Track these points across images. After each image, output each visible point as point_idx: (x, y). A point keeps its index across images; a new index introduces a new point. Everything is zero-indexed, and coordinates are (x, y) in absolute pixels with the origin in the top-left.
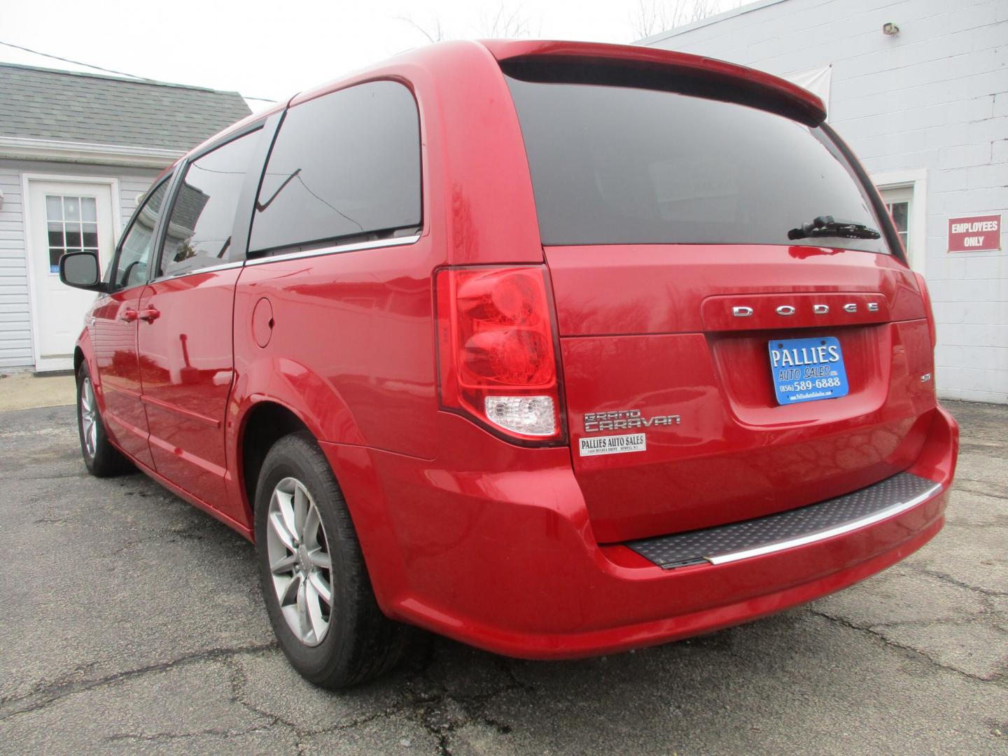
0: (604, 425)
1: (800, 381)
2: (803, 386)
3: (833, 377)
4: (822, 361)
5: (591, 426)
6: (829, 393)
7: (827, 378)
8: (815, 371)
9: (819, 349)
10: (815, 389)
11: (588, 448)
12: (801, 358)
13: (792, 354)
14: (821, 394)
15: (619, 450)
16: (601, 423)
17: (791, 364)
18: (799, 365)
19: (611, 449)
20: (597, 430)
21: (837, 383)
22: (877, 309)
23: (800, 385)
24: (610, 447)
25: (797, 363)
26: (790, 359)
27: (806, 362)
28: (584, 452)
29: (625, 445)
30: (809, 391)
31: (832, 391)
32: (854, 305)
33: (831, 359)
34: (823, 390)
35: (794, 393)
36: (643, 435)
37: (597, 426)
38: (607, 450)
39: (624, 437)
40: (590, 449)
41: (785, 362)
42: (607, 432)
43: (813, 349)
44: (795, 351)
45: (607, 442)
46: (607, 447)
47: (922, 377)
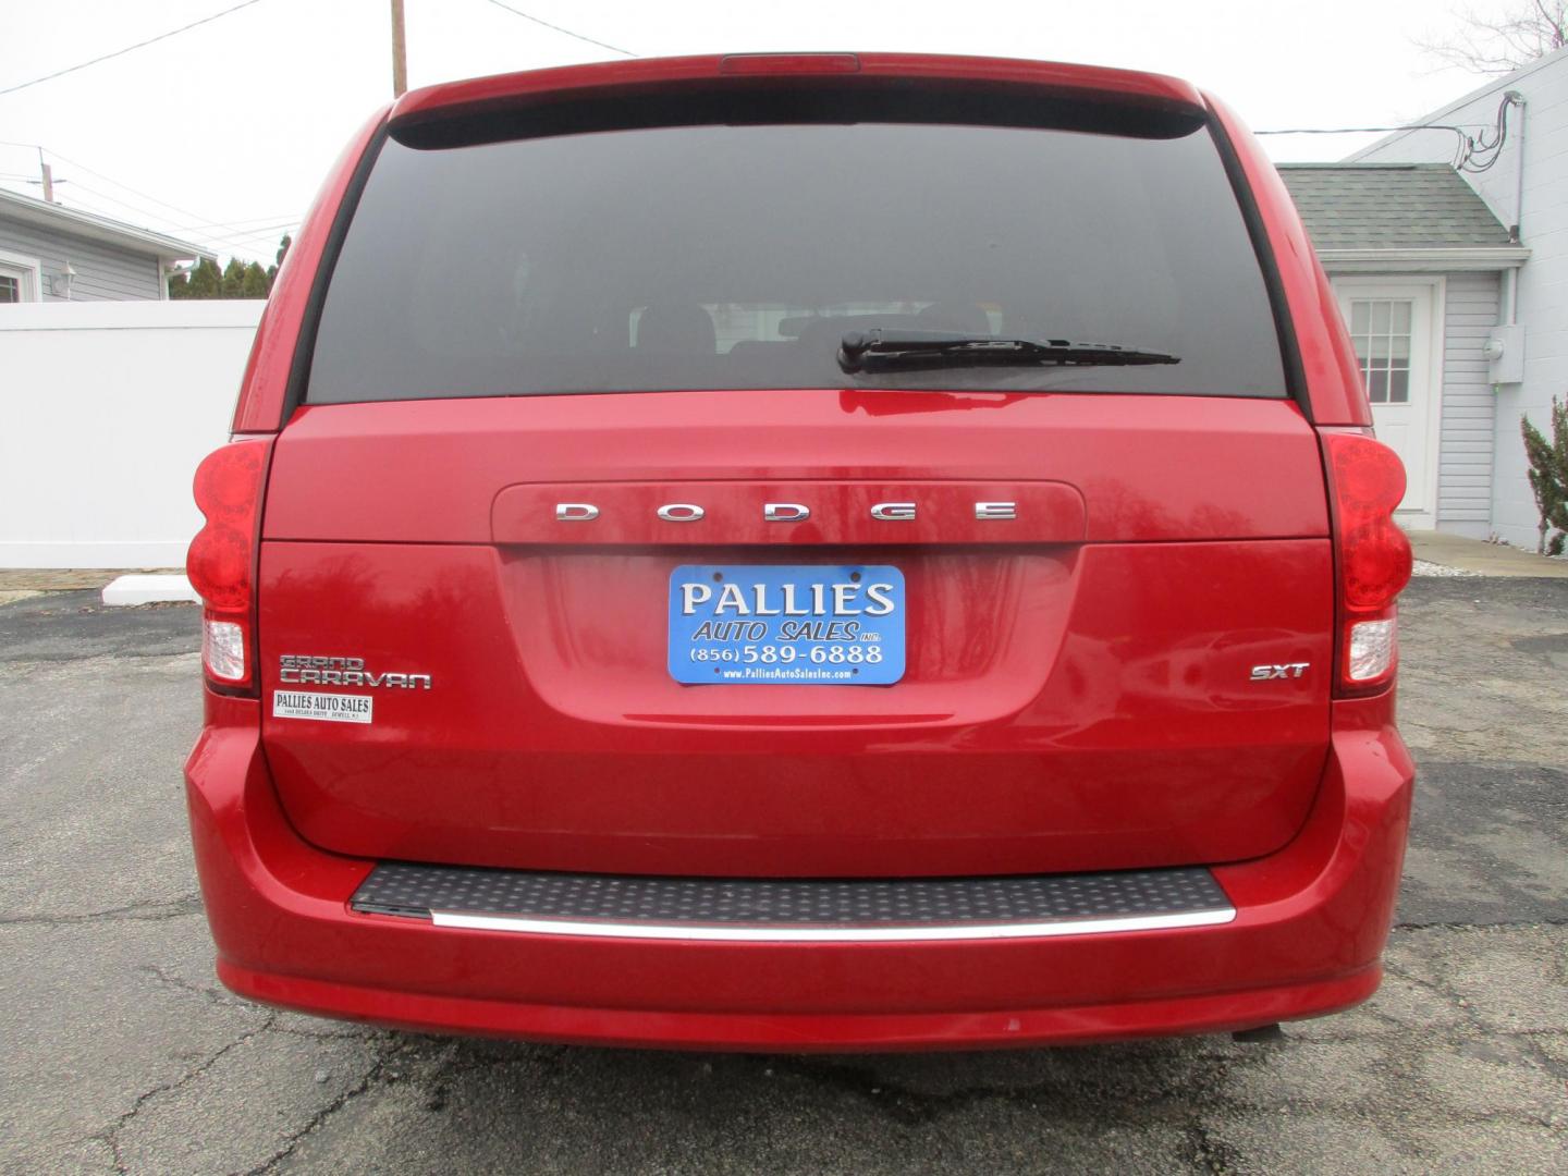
0: (308, 674)
1: (761, 644)
2: (769, 653)
3: (865, 644)
4: (841, 611)
5: (289, 675)
6: (845, 675)
7: (845, 645)
8: (814, 626)
9: (839, 587)
10: (804, 664)
11: (287, 706)
12: (776, 603)
13: (750, 592)
14: (821, 675)
15: (329, 716)
16: (303, 671)
17: (744, 611)
18: (768, 615)
19: (318, 713)
20: (297, 681)
21: (874, 657)
22: (1013, 516)
23: (761, 653)
24: (317, 710)
25: (762, 611)
26: (740, 602)
27: (791, 611)
28: (279, 711)
29: (339, 710)
30: (786, 666)
31: (855, 671)
32: (913, 505)
33: (870, 609)
34: (830, 666)
35: (738, 666)
36: (370, 699)
37: (297, 675)
38: (312, 714)
39: (340, 697)
40: (288, 708)
41: (727, 606)
42: (310, 687)
43: (819, 586)
44: (760, 587)
45: (313, 701)
46: (313, 709)
47: (1256, 669)
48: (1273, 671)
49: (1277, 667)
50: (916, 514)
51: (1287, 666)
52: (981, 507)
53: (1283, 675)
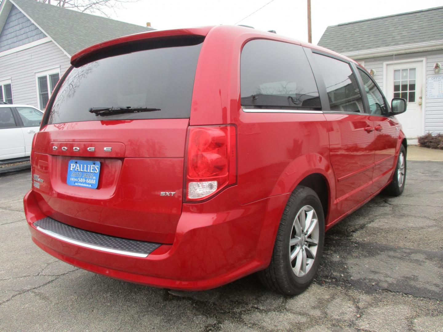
1: (81, 178)
3: (94, 179)
4: (91, 171)
6: (90, 186)
7: (91, 179)
8: (88, 175)
9: (92, 166)
10: (85, 183)
12: (83, 169)
13: (80, 166)
14: (88, 186)
17: (79, 170)
18: (82, 172)
21: (94, 182)
22: (111, 151)
23: (80, 180)
25: (81, 170)
26: (79, 168)
27: (85, 171)
30: (83, 183)
32: (94, 148)
33: (95, 171)
34: (89, 184)
35: (77, 182)
36: (39, 184)
41: (77, 169)
43: (89, 166)
44: (82, 165)
47: (162, 193)
48: (166, 194)
49: (167, 193)
50: (95, 150)
51: (170, 193)
52: (105, 149)
53: (169, 195)
